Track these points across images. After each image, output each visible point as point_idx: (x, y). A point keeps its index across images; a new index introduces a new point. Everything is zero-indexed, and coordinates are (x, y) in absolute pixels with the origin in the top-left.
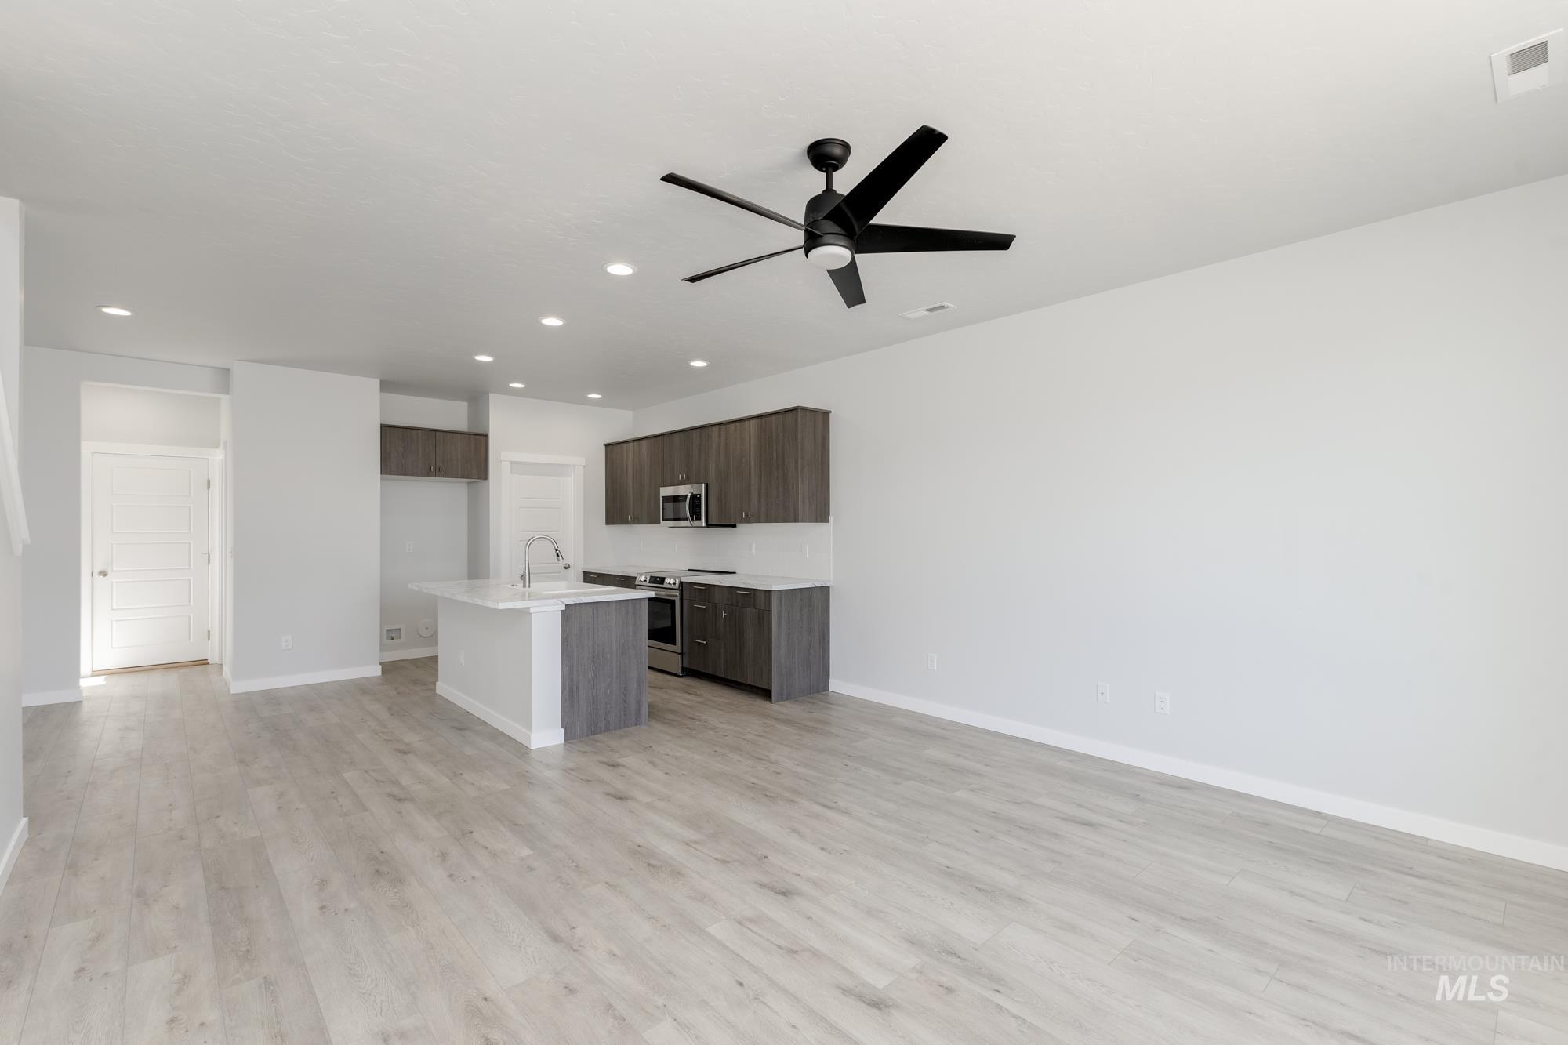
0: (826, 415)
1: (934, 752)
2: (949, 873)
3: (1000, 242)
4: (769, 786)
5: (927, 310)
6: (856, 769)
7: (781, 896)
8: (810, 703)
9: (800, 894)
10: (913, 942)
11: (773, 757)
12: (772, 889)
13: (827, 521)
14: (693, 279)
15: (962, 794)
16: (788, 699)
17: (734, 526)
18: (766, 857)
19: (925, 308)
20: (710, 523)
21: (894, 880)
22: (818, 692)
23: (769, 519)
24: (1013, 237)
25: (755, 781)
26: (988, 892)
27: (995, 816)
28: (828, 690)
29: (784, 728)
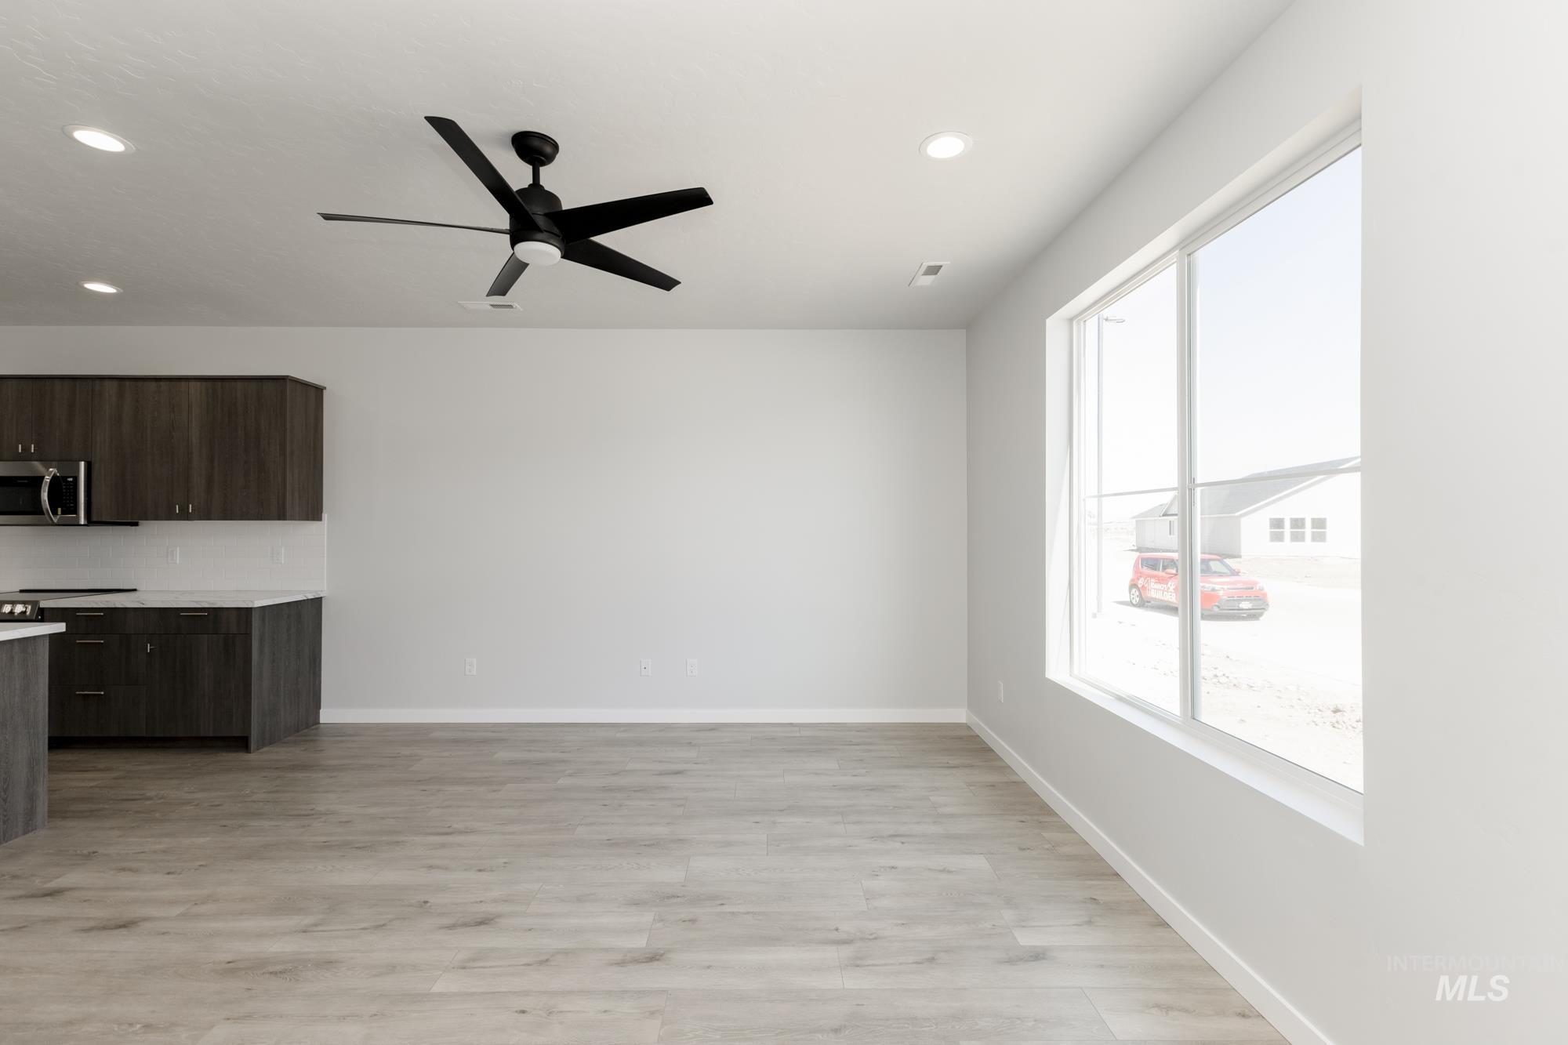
0: (319, 391)
1: (503, 755)
2: (612, 844)
3: (665, 282)
4: (350, 838)
5: (492, 305)
6: (439, 790)
7: (483, 926)
8: (307, 741)
9: (499, 916)
10: (636, 903)
11: (322, 808)
12: (465, 925)
13: (320, 519)
14: (327, 217)
15: (563, 782)
16: (271, 743)
17: (136, 524)
18: (426, 902)
19: (492, 303)
20: (94, 519)
21: (574, 868)
22: (307, 727)
23: (227, 514)
24: (679, 283)
25: (324, 839)
26: (654, 845)
27: (606, 789)
28: (319, 723)
29: (300, 775)
